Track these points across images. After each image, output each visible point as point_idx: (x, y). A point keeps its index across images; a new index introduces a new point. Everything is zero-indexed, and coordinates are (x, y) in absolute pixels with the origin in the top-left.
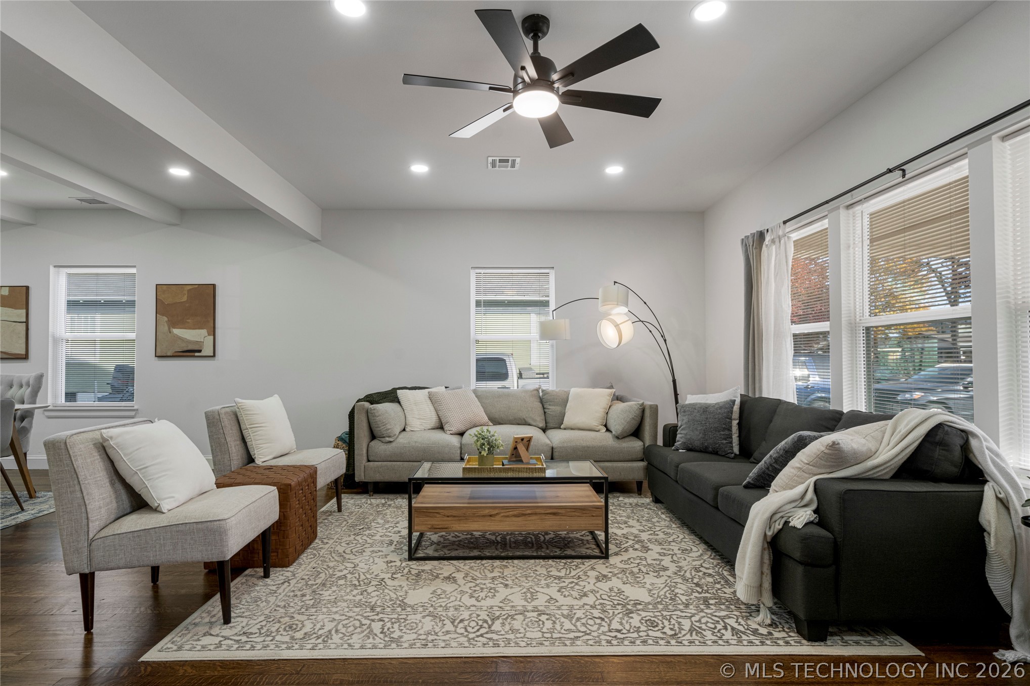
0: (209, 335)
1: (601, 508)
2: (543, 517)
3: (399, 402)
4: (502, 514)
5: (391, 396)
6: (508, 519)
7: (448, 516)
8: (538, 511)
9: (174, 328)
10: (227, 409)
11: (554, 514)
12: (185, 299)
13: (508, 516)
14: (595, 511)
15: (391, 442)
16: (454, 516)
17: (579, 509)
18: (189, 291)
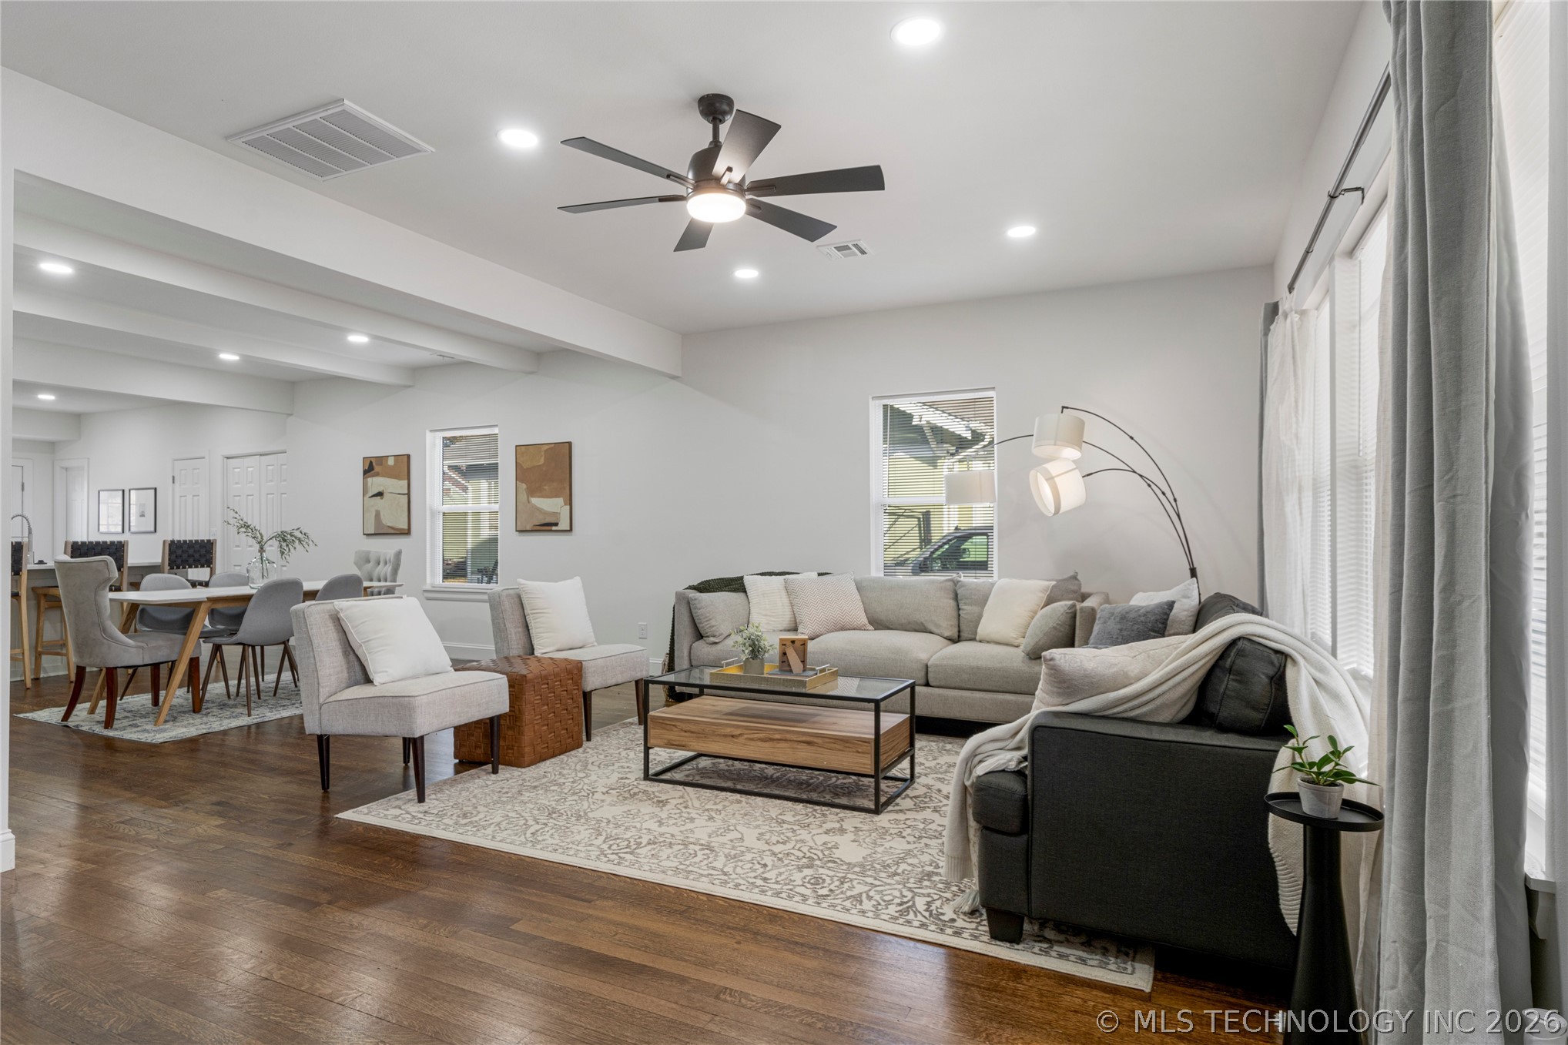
0: (565, 504)
1: (869, 743)
2: (795, 745)
3: (744, 591)
4: (746, 736)
5: (735, 585)
6: (752, 743)
7: (686, 731)
8: (788, 736)
9: (532, 497)
10: (512, 592)
11: (809, 743)
12: (542, 461)
13: (752, 739)
14: (861, 745)
15: (716, 643)
16: (692, 732)
17: (841, 740)
18: (546, 451)
